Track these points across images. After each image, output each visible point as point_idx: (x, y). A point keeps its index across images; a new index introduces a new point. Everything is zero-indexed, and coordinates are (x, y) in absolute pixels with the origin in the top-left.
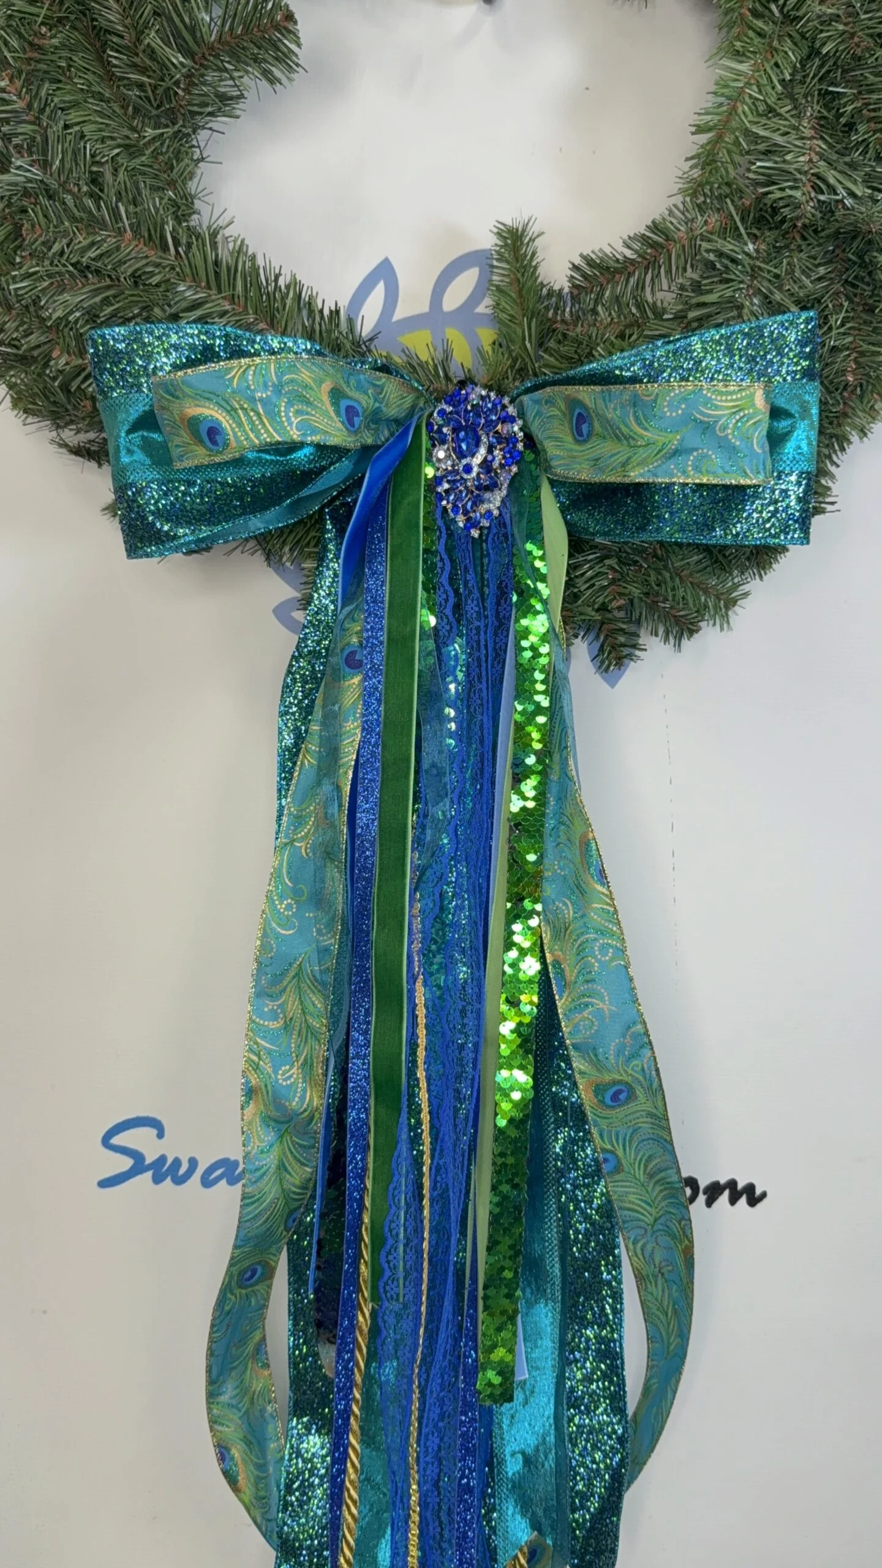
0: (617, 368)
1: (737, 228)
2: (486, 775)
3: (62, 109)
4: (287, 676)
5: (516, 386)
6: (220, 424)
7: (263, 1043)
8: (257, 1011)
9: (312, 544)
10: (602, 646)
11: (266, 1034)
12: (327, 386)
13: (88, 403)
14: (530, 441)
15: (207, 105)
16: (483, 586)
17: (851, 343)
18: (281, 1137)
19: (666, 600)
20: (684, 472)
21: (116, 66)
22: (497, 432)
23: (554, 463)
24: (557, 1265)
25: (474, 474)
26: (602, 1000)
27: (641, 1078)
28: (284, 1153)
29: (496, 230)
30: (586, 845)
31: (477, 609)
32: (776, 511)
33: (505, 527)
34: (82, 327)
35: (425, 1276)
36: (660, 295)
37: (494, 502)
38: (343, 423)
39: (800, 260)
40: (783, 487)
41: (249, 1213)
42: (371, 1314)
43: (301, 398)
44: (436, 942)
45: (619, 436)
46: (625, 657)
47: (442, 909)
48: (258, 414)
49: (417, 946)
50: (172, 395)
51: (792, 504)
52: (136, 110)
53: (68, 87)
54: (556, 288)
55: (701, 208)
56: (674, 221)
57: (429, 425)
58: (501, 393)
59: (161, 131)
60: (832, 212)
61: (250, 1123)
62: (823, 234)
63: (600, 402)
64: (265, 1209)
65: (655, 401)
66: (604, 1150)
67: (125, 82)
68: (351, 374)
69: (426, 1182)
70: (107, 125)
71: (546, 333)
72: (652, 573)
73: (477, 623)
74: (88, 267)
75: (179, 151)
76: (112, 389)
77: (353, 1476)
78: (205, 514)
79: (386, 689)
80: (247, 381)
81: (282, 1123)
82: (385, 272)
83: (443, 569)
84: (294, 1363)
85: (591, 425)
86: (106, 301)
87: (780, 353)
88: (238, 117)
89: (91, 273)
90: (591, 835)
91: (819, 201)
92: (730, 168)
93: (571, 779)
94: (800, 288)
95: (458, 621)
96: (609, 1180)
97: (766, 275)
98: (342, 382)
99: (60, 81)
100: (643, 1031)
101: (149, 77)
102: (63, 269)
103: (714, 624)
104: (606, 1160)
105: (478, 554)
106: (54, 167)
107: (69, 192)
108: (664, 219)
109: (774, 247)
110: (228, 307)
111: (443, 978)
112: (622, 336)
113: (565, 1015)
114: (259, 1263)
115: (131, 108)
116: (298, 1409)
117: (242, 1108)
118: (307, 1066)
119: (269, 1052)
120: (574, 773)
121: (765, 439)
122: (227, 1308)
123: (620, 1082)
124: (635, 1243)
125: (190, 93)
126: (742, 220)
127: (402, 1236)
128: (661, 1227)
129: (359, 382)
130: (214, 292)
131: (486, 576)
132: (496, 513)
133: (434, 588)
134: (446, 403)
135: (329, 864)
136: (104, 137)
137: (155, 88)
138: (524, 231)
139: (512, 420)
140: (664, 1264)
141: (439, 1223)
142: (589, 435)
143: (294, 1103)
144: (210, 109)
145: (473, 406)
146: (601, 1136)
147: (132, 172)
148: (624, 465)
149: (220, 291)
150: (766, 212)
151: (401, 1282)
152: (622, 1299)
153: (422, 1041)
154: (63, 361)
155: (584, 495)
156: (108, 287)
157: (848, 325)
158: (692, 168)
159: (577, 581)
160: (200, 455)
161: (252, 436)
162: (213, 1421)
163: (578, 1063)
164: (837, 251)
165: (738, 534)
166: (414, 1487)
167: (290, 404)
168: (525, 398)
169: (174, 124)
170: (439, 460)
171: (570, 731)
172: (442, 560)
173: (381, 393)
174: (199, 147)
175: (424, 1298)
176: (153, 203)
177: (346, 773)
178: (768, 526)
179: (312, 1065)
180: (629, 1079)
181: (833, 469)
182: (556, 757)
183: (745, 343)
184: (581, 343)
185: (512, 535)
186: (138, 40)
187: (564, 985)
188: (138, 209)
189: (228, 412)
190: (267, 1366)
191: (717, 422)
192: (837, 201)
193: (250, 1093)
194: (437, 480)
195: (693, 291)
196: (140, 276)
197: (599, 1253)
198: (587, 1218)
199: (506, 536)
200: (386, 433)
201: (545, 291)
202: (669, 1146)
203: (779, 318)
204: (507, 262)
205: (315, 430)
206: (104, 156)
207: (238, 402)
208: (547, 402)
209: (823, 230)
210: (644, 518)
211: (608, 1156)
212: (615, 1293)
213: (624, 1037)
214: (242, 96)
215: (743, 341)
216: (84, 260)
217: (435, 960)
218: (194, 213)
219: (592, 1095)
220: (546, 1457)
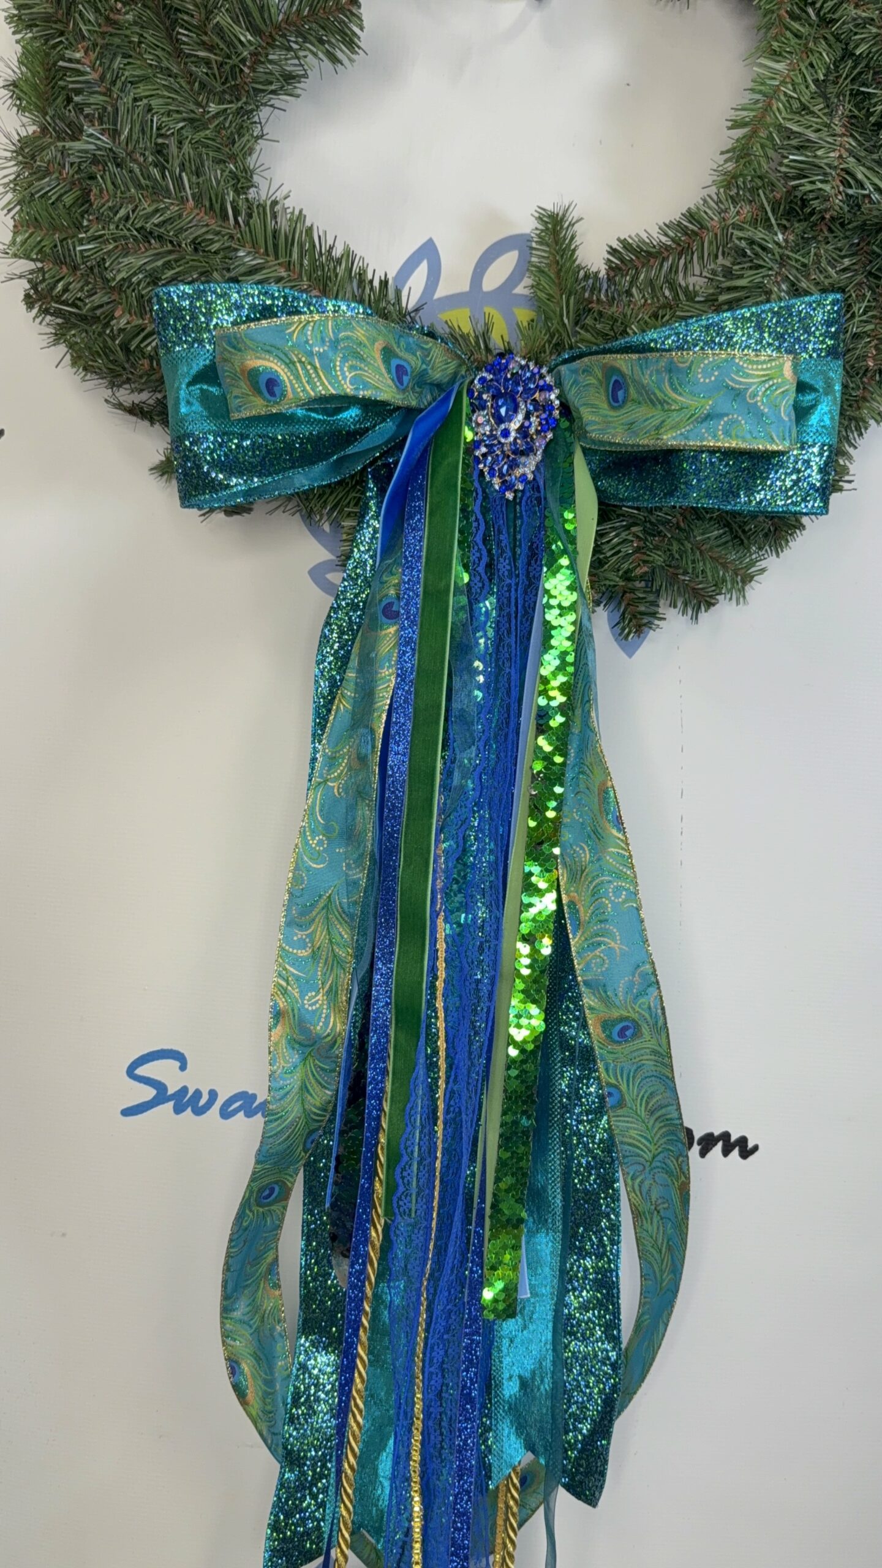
0: (652, 340)
1: (769, 219)
2: (512, 725)
3: (132, 83)
4: (325, 626)
5: (553, 359)
6: (278, 377)
7: (292, 969)
8: (287, 939)
9: (352, 504)
10: (623, 614)
11: (296, 961)
12: (379, 345)
13: (146, 362)
14: (566, 409)
15: (271, 83)
16: (515, 546)
17: (873, 330)
18: (305, 1059)
19: (685, 573)
20: (715, 436)
21: (185, 43)
22: (535, 400)
23: (588, 428)
24: (559, 1197)
25: (511, 439)
26: (615, 940)
27: (647, 1016)
28: (307, 1075)
29: (537, 215)
30: (605, 795)
31: (508, 567)
32: (799, 480)
33: (539, 492)
34: (144, 288)
35: (436, 1194)
36: (692, 280)
37: (528, 467)
38: (393, 380)
39: (826, 251)
40: (806, 457)
41: (272, 1129)
42: (383, 1230)
43: (355, 354)
44: (457, 882)
45: (653, 401)
46: (645, 625)
47: (464, 851)
48: (315, 368)
49: (439, 885)
50: (234, 347)
51: (814, 474)
52: (203, 85)
53: (138, 62)
54: (594, 269)
55: (734, 200)
56: (708, 211)
57: (470, 393)
58: (539, 364)
59: (225, 106)
60: (859, 207)
61: (276, 1044)
62: (850, 226)
63: (637, 368)
64: (287, 1127)
65: (690, 368)
66: (609, 1084)
67: (193, 59)
68: (401, 336)
69: (441, 1105)
70: (173, 99)
71: (583, 311)
72: (675, 543)
73: (508, 581)
74: (151, 233)
75: (242, 127)
76: (175, 344)
77: (360, 1386)
78: (256, 466)
79: (420, 638)
80: (306, 335)
81: (306, 1046)
82: (428, 251)
83: (478, 529)
84: (304, 1283)
85: (627, 391)
86: (168, 265)
87: (807, 331)
88: (298, 96)
89: (154, 238)
90: (609, 784)
91: (847, 195)
92: (763, 161)
93: (592, 731)
94: (826, 277)
95: (490, 580)
96: (612, 1114)
97: (793, 263)
98: (393, 342)
99: (130, 56)
100: (650, 971)
101: (215, 54)
102: (128, 233)
103: (731, 599)
104: (610, 1094)
105: (511, 516)
106: (123, 137)
107: (135, 161)
108: (698, 208)
109: (803, 238)
110: (284, 274)
111: (463, 915)
112: (655, 316)
113: (578, 953)
114: (276, 1183)
115: (197, 84)
116: (307, 1326)
117: (270, 1030)
118: (332, 993)
119: (298, 978)
120: (595, 724)
121: (791, 408)
122: (245, 1224)
123: (627, 1018)
124: (633, 1179)
125: (254, 71)
126: (773, 210)
127: (416, 1154)
128: (659, 1164)
129: (408, 344)
130: (271, 258)
131: (518, 537)
132: (530, 477)
133: (469, 547)
134: (487, 371)
135: (359, 803)
136: (170, 111)
137: (221, 65)
138: (564, 215)
139: (549, 388)
140: (660, 1201)
141: (450, 1145)
142: (624, 402)
143: (318, 1028)
144: (273, 87)
145: (513, 374)
146: (607, 1070)
147: (195, 144)
148: (658, 428)
149: (277, 258)
150: (796, 204)
151: (414, 1197)
152: (619, 1231)
153: (442, 974)
154: (123, 321)
155: (614, 463)
156: (170, 252)
157: (870, 314)
158: (726, 161)
159: (604, 547)
160: (258, 406)
161: (308, 388)
162: (225, 1335)
163: (588, 1000)
164: (862, 245)
165: (761, 501)
166: (419, 1396)
167: (344, 359)
168: (564, 369)
169: (238, 100)
170: (478, 425)
171: (593, 686)
172: (477, 520)
173: (428, 356)
174: (260, 123)
175: (435, 1215)
176: (215, 174)
177: (380, 716)
178: (790, 493)
179: (336, 992)
180: (635, 1016)
181: (851, 450)
182: (578, 712)
183: (774, 320)
184: (616, 321)
185: (545, 499)
186: (207, 18)
187: (578, 926)
188: (201, 180)
189: (286, 364)
190: (277, 1286)
191: (747, 389)
192: (864, 196)
193: (278, 1015)
194: (476, 444)
195: (724, 276)
196: (199, 244)
197: (599, 1186)
198: (589, 1152)
199: (539, 500)
200: (429, 397)
201: (582, 273)
202: (670, 1082)
203: (807, 299)
204: (548, 245)
205: (366, 385)
206: (169, 129)
207: (297, 356)
208: (584, 371)
209: (849, 223)
210: (672, 484)
211: (612, 1090)
212: (613, 1225)
213: (634, 976)
214: (306, 76)
215: (772, 318)
216: (148, 225)
217: (456, 899)
218: (252, 186)
219: (599, 1030)
220: (542, 1381)
